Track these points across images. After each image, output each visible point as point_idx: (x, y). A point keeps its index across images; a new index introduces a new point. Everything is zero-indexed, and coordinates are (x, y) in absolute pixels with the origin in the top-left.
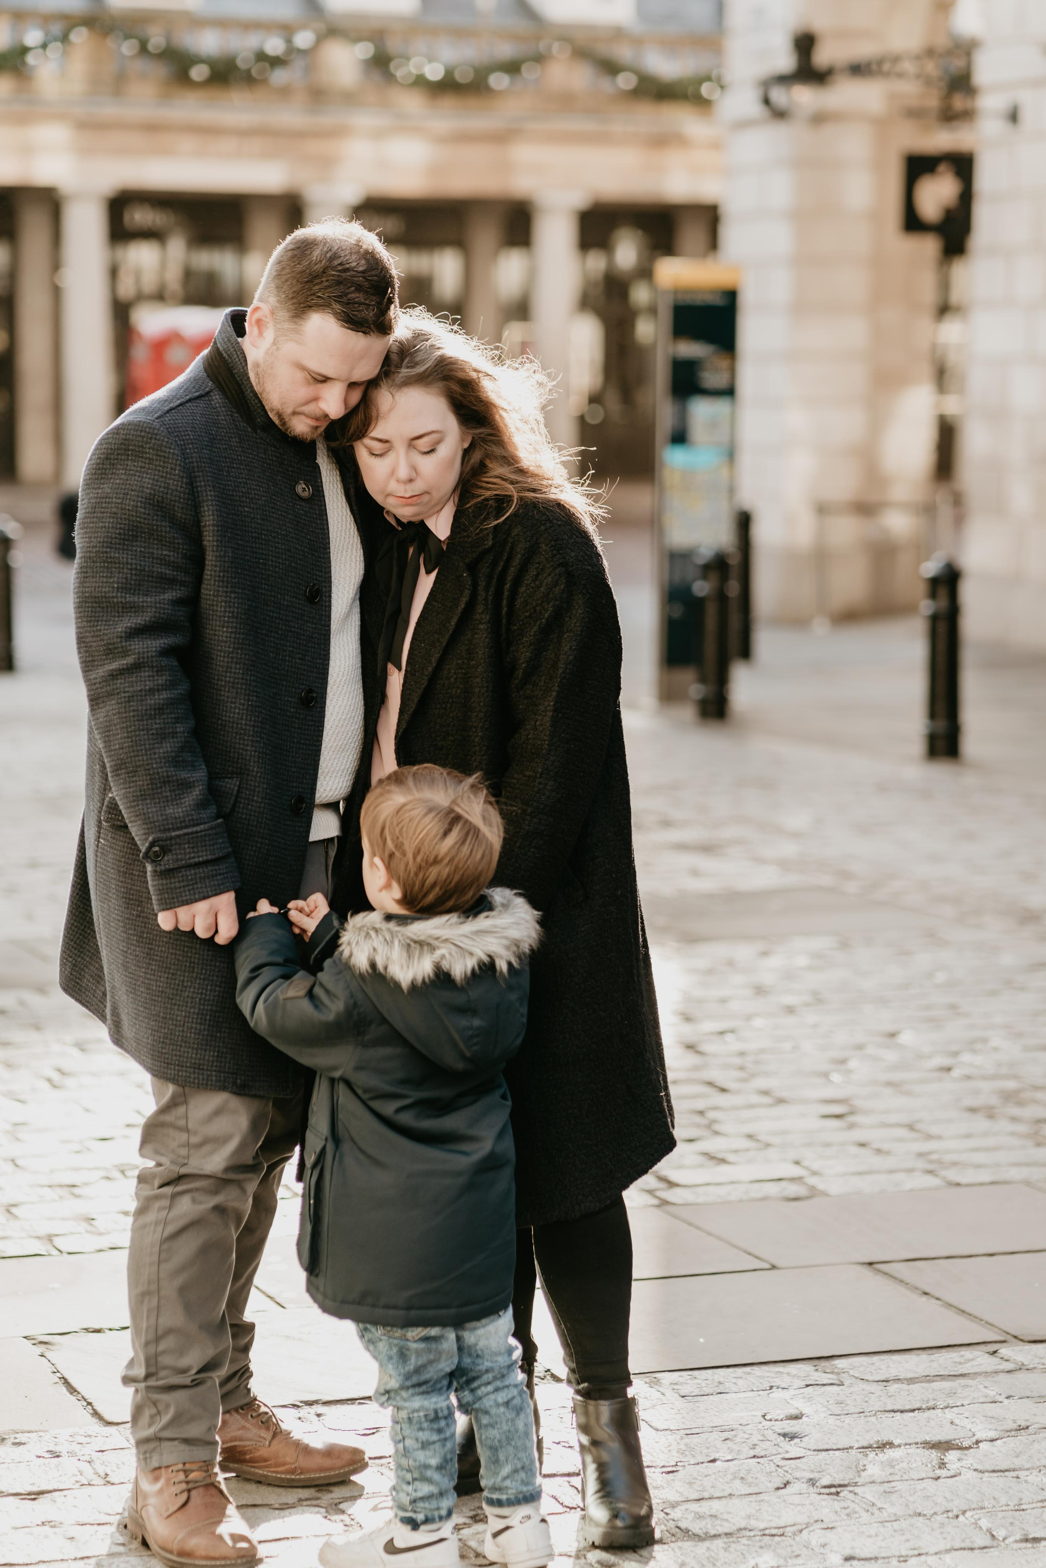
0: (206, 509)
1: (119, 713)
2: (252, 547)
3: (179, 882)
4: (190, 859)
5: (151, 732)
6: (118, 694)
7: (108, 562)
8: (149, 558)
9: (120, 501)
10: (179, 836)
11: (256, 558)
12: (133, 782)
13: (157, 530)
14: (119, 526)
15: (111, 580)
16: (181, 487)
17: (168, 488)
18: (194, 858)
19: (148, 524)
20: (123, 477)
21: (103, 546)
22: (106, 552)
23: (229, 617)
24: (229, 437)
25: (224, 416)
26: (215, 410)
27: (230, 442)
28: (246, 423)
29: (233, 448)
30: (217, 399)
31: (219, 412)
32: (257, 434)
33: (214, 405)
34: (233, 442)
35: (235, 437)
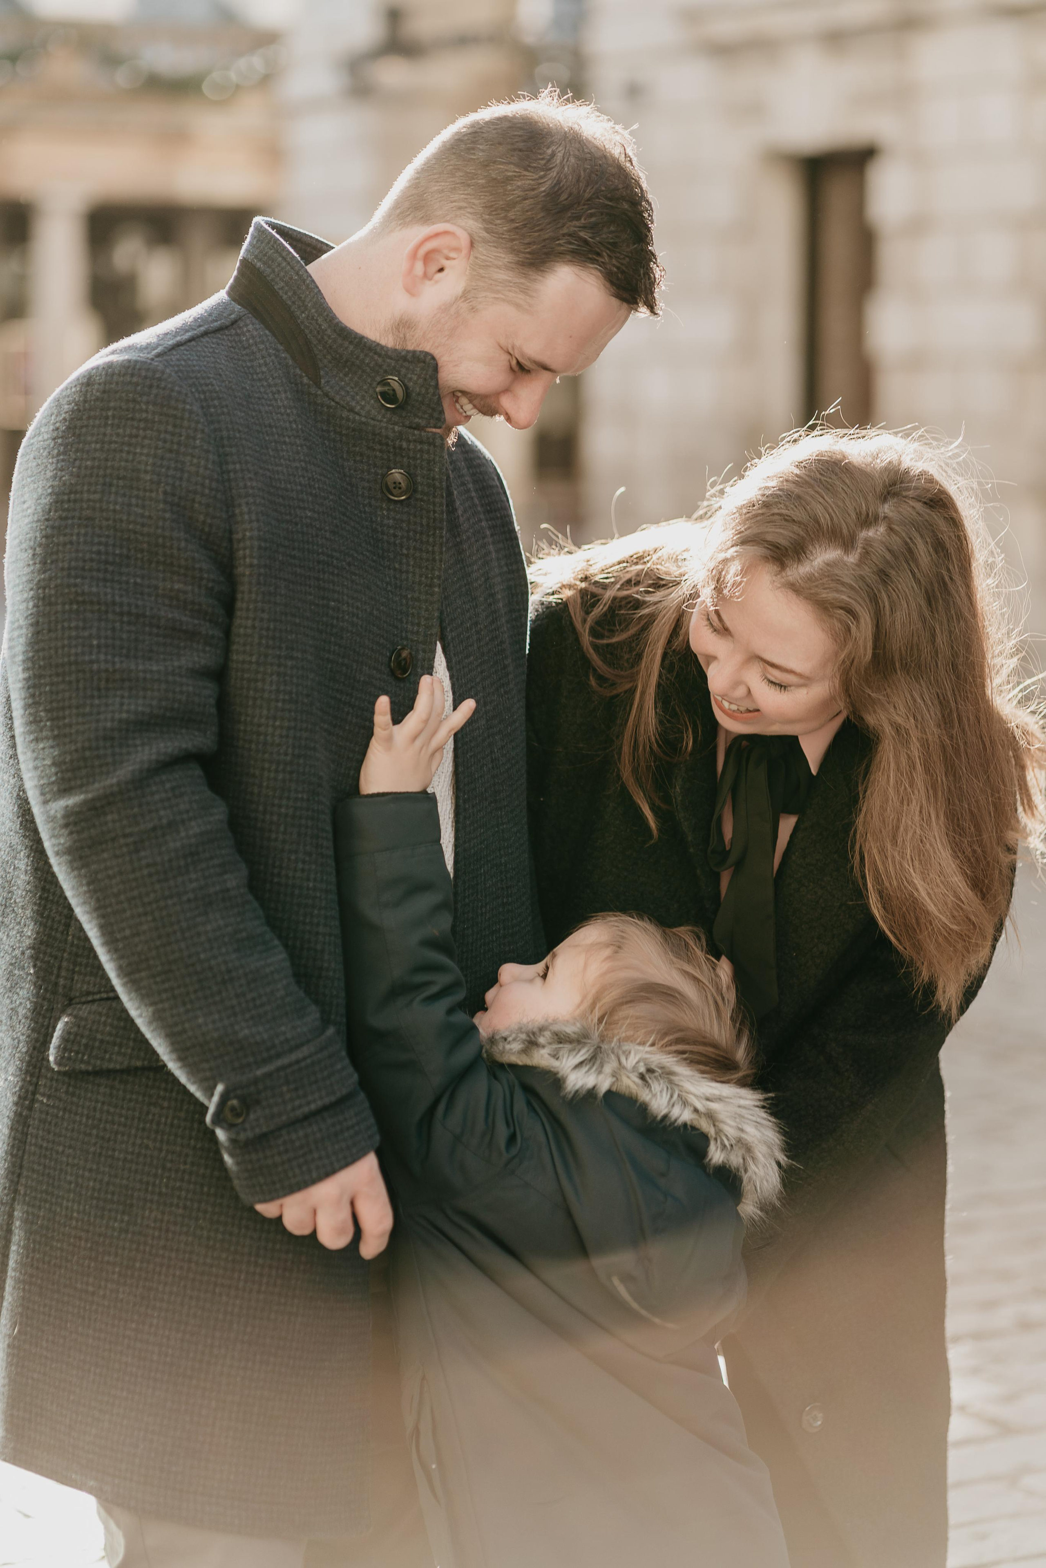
0: (245, 509)
1: (121, 873)
2: (318, 579)
3: (279, 1154)
4: (293, 1109)
5: (185, 898)
6: (113, 840)
7: (78, 603)
8: (150, 595)
9: (97, 496)
10: (269, 1075)
11: (323, 598)
12: (166, 991)
13: (164, 546)
14: (96, 540)
15: (86, 634)
16: (206, 468)
17: (182, 471)
18: (300, 1106)
19: (149, 535)
20: (97, 455)
21: (69, 576)
22: (76, 585)
23: (284, 701)
24: (274, 394)
25: (263, 357)
26: (248, 351)
27: (276, 400)
28: (301, 369)
29: (283, 411)
30: (249, 331)
31: (253, 353)
32: (320, 388)
33: (245, 343)
34: (281, 399)
35: (285, 392)
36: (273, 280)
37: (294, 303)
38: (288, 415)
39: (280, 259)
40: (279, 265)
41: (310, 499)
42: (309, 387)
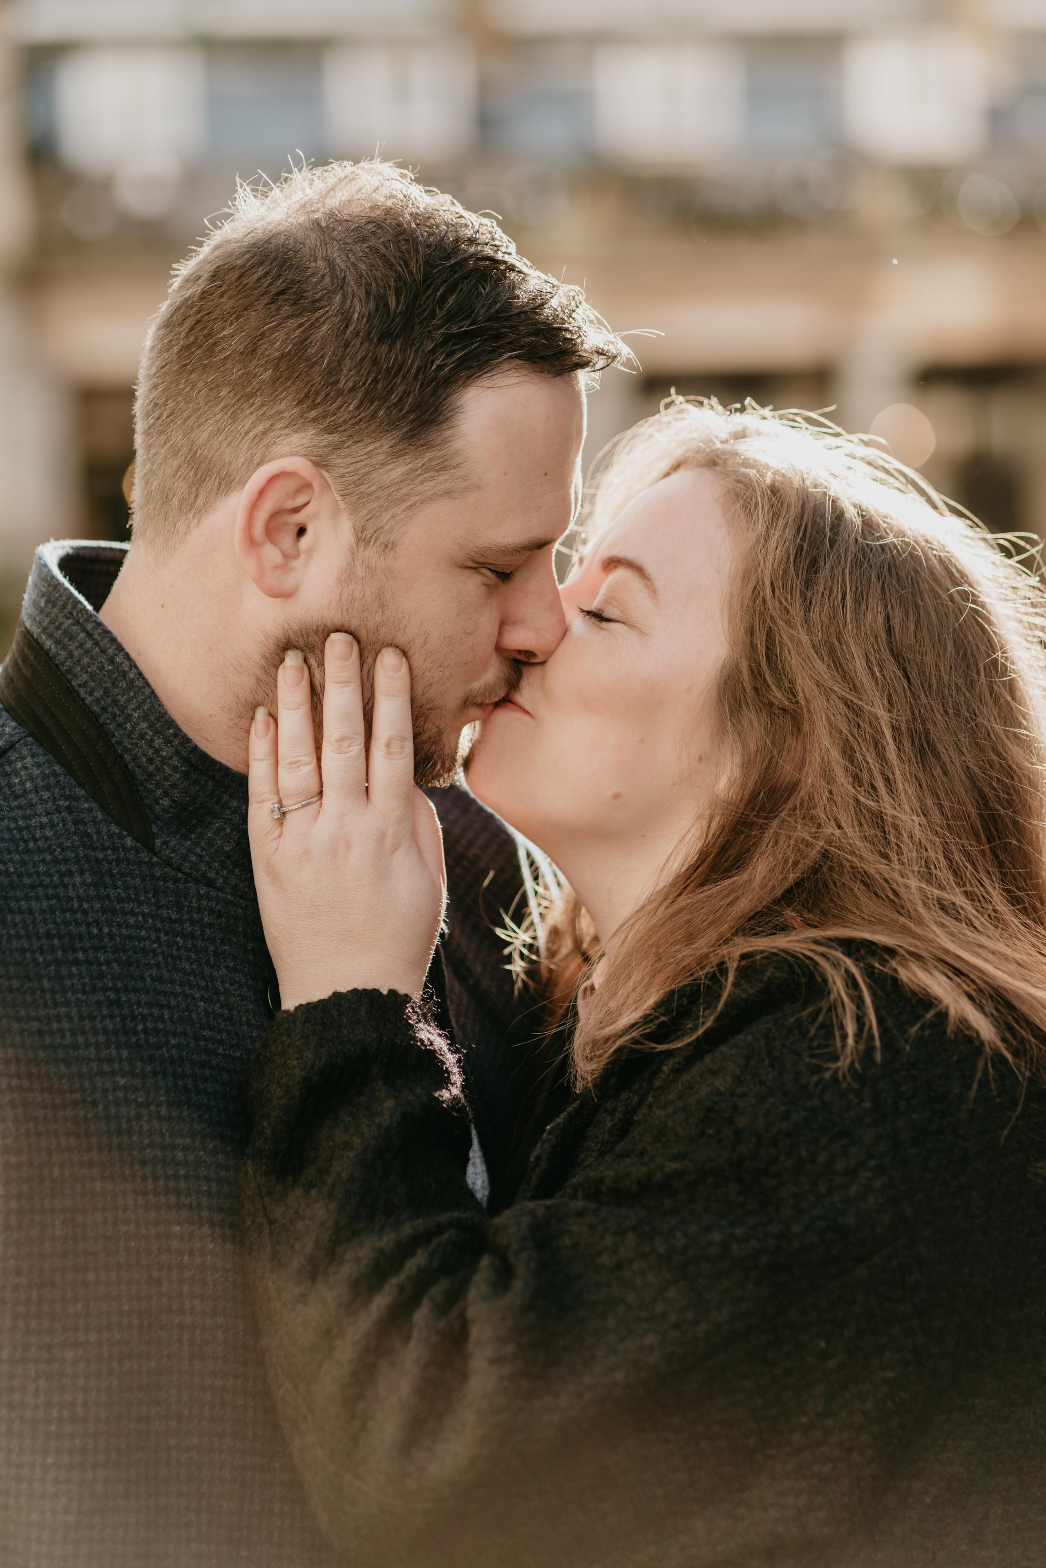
24: (62, 875)
25: (48, 813)
26: (22, 801)
27: (65, 886)
28: (118, 825)
29: (76, 905)
30: (26, 768)
31: (31, 805)
32: (155, 854)
33: (17, 787)
34: (74, 885)
35: (82, 873)
36: (69, 671)
37: (104, 709)
38: (85, 912)
39: (83, 635)
40: (81, 645)
41: (125, 1054)
42: (137, 852)
